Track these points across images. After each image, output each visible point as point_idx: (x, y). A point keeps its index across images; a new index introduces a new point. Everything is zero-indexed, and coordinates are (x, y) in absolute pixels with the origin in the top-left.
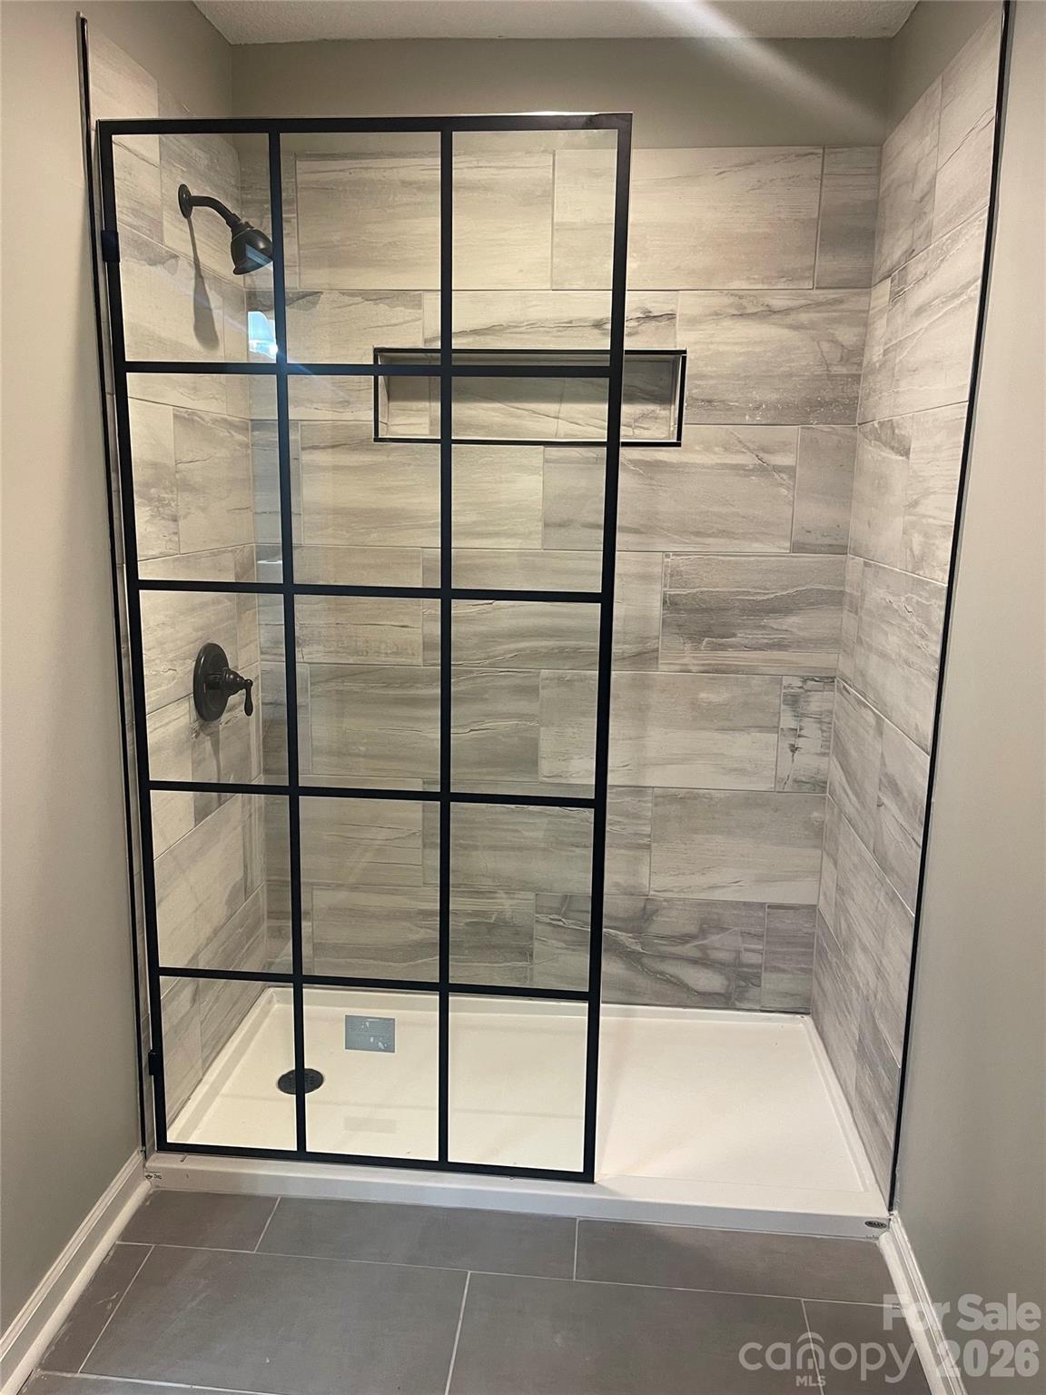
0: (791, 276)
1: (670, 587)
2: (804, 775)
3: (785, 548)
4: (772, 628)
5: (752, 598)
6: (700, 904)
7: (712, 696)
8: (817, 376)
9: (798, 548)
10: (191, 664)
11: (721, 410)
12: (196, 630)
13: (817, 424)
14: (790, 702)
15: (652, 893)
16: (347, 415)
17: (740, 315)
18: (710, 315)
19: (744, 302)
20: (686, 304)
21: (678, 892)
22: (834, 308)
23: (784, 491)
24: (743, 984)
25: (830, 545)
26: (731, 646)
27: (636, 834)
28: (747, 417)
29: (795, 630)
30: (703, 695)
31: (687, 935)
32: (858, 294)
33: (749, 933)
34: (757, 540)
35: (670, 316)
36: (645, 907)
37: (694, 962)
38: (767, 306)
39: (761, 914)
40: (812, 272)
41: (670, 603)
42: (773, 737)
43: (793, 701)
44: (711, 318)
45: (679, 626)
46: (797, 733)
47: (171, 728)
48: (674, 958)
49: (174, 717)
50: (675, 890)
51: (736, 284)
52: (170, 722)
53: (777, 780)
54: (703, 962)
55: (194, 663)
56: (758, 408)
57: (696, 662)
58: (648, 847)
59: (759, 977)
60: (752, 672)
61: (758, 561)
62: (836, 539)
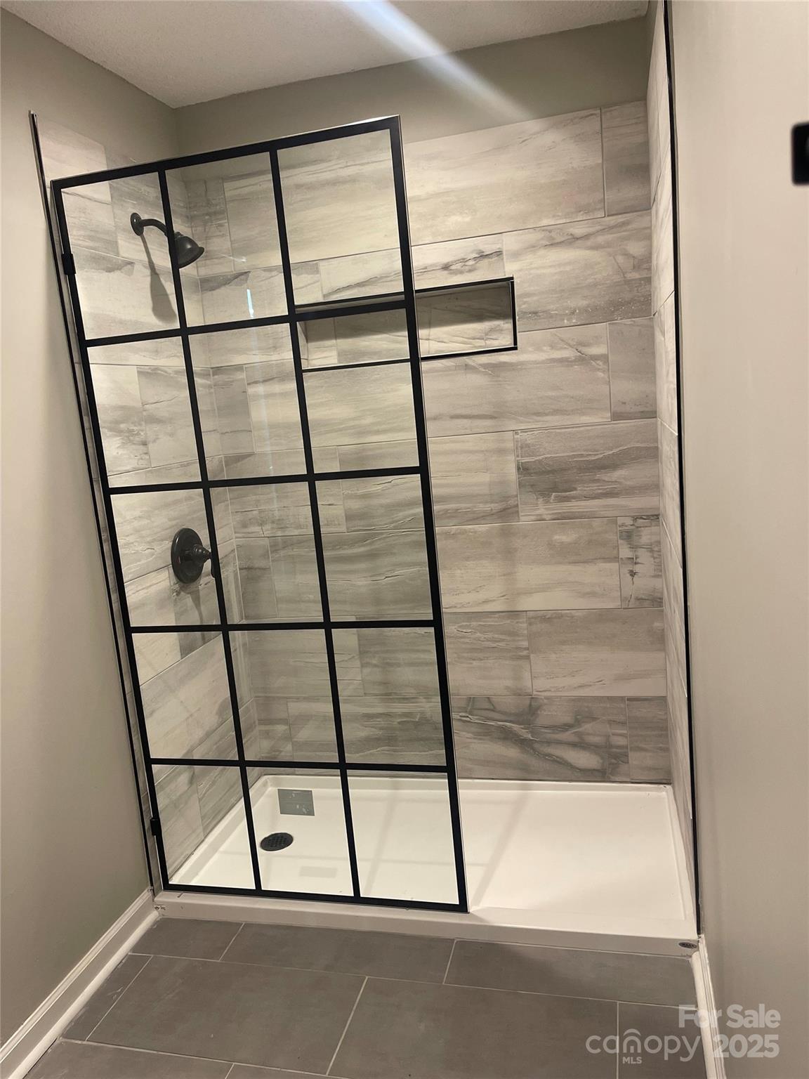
0: (587, 209)
1: (522, 457)
2: (643, 594)
3: (607, 418)
4: (604, 481)
5: (585, 459)
6: (573, 700)
7: (565, 537)
8: (617, 282)
9: (616, 416)
10: (168, 544)
11: (544, 318)
12: (170, 520)
13: (621, 319)
14: (625, 537)
15: (535, 693)
16: (275, 357)
17: (552, 245)
18: (528, 248)
19: (553, 234)
20: (509, 243)
21: (555, 691)
22: (624, 228)
23: (601, 374)
24: (613, 761)
25: (642, 412)
26: (574, 498)
27: (517, 648)
28: (566, 321)
29: (622, 480)
30: (556, 537)
31: (565, 725)
32: (641, 216)
33: (614, 721)
34: (584, 414)
35: (498, 253)
36: (530, 705)
37: (574, 745)
38: (571, 234)
39: (622, 706)
40: (603, 203)
41: (523, 469)
42: (615, 566)
43: (628, 536)
44: (528, 250)
45: (532, 486)
46: (633, 561)
47: (153, 590)
48: (557, 743)
49: (154, 582)
50: (553, 690)
51: (545, 222)
52: (151, 586)
53: (623, 599)
54: (580, 745)
55: (171, 543)
56: (573, 313)
57: (547, 513)
58: (528, 657)
59: (627, 756)
60: (592, 516)
61: (588, 430)
62: (647, 407)
